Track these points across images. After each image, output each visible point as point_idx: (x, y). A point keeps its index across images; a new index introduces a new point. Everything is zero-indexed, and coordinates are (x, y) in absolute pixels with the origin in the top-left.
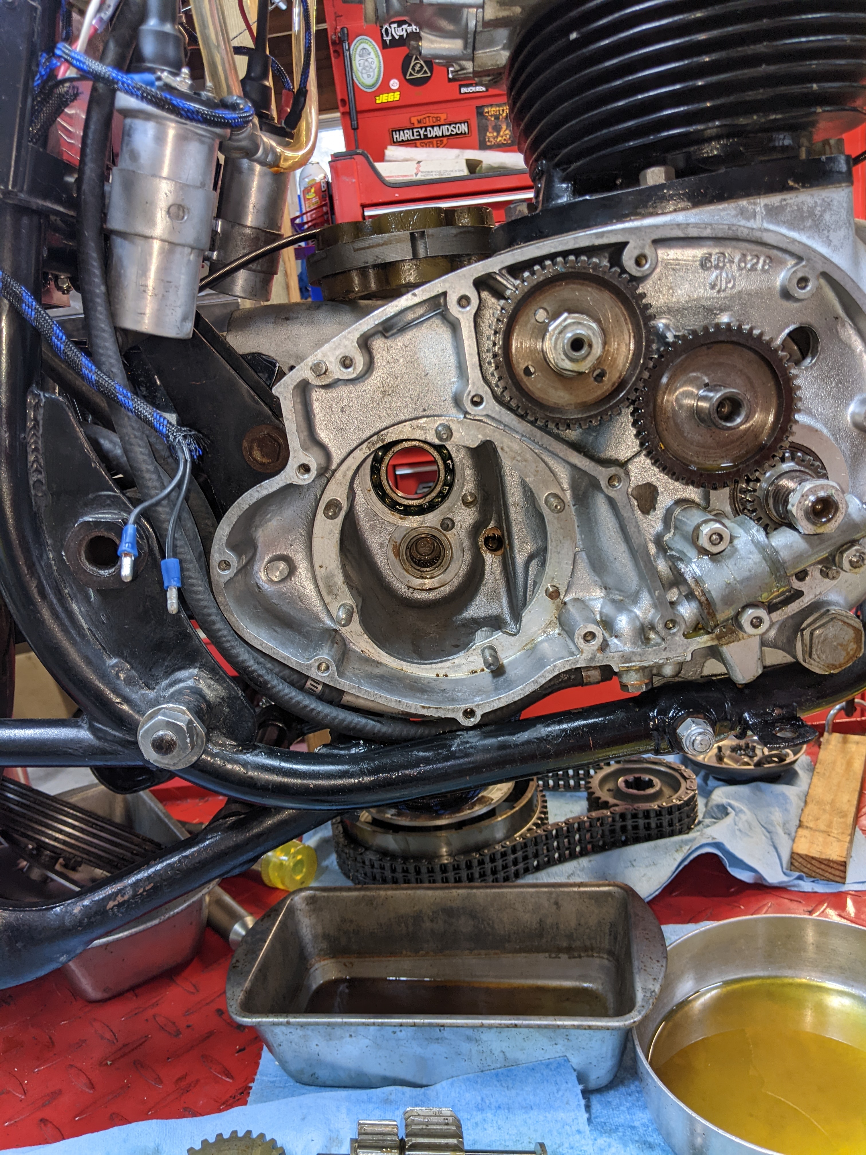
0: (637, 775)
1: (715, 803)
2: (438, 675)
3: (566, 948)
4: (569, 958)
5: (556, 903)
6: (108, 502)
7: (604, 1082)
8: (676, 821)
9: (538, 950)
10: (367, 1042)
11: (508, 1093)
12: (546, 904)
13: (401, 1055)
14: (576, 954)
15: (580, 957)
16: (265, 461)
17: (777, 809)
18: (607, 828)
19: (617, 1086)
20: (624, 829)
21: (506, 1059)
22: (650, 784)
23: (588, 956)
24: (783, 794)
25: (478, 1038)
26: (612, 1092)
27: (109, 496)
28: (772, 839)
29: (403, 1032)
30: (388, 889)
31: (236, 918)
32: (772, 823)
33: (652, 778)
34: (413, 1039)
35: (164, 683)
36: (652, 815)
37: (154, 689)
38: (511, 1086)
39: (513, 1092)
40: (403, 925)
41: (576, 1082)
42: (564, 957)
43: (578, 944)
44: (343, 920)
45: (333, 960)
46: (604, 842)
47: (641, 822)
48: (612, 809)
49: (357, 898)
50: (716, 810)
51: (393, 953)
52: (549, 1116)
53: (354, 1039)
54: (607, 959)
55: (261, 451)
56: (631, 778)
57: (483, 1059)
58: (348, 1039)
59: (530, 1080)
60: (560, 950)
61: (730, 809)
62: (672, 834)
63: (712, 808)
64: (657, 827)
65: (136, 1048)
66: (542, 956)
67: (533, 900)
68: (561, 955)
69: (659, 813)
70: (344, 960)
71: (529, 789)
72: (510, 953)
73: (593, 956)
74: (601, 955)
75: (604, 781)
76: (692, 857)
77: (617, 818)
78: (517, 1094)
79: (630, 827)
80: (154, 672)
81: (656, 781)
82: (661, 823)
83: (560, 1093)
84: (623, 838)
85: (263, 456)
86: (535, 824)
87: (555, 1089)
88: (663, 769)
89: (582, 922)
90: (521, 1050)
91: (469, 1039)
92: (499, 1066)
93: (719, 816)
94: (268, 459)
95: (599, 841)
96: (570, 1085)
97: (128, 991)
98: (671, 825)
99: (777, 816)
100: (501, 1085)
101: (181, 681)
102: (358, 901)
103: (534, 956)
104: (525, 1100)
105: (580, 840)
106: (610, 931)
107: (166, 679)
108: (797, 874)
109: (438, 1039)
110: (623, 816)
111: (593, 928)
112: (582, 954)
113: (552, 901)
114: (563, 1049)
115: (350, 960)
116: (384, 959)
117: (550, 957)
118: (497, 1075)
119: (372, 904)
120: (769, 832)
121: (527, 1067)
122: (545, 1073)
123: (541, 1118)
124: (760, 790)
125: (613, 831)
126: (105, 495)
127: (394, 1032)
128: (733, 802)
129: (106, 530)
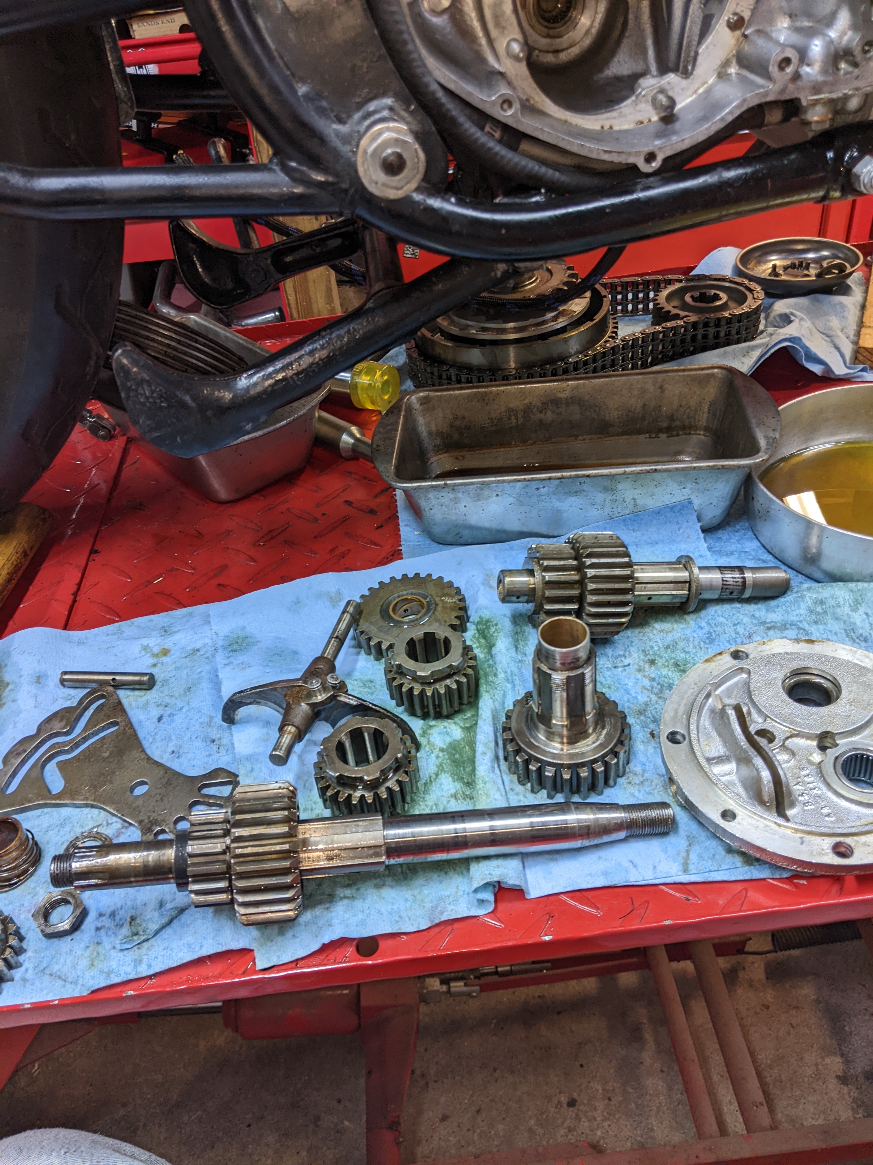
0: (703, 291)
1: (778, 312)
2: (602, 127)
3: (666, 428)
4: (668, 437)
5: (661, 387)
7: (716, 522)
8: (743, 329)
9: (640, 432)
10: (511, 500)
11: (634, 534)
12: (651, 389)
13: (540, 510)
14: (675, 433)
15: (678, 435)
17: (834, 317)
18: (678, 338)
19: (724, 526)
20: (694, 338)
21: (635, 505)
22: (717, 297)
23: (685, 434)
24: (841, 304)
25: (614, 488)
26: (721, 531)
28: (832, 341)
29: (546, 488)
30: (500, 385)
31: (342, 430)
32: (831, 329)
33: (718, 292)
34: (554, 494)
35: (357, 116)
36: (723, 323)
37: (346, 123)
38: (636, 528)
39: (639, 533)
40: (513, 418)
41: (696, 520)
42: (663, 436)
43: (677, 423)
44: (456, 418)
45: (446, 455)
46: (674, 352)
47: (711, 331)
48: (685, 319)
49: (469, 395)
50: (778, 319)
51: (502, 445)
52: (674, 548)
53: (500, 498)
54: (704, 435)
56: (697, 294)
57: (615, 507)
58: (495, 498)
59: (655, 522)
60: (660, 431)
61: (793, 318)
62: (738, 342)
63: (774, 318)
64: (726, 335)
65: (282, 532)
66: (642, 437)
67: (639, 386)
68: (660, 435)
69: (729, 321)
70: (457, 454)
71: (604, 304)
72: (612, 436)
73: (690, 434)
74: (698, 432)
75: (669, 298)
76: (772, 351)
77: (690, 327)
78: (643, 535)
79: (700, 337)
81: (722, 294)
82: (729, 331)
83: (682, 530)
84: (692, 349)
86: (610, 337)
87: (676, 527)
88: (727, 284)
89: (684, 403)
90: (651, 496)
91: (606, 489)
92: (627, 512)
93: (781, 325)
95: (669, 351)
96: (690, 524)
97: (253, 493)
98: (738, 333)
99: (835, 322)
100: (628, 529)
102: (470, 398)
103: (634, 438)
104: (650, 538)
105: (652, 351)
106: (709, 410)
107: (359, 112)
108: (861, 366)
109: (576, 492)
110: (695, 325)
111: (693, 408)
112: (681, 433)
113: (658, 385)
114: (689, 492)
115: (461, 453)
116: (494, 450)
117: (650, 437)
118: (624, 520)
119: (484, 400)
120: (828, 336)
121: (653, 511)
122: (668, 516)
123: (667, 549)
124: (818, 301)
125: (683, 341)
127: (538, 489)
128: (794, 311)
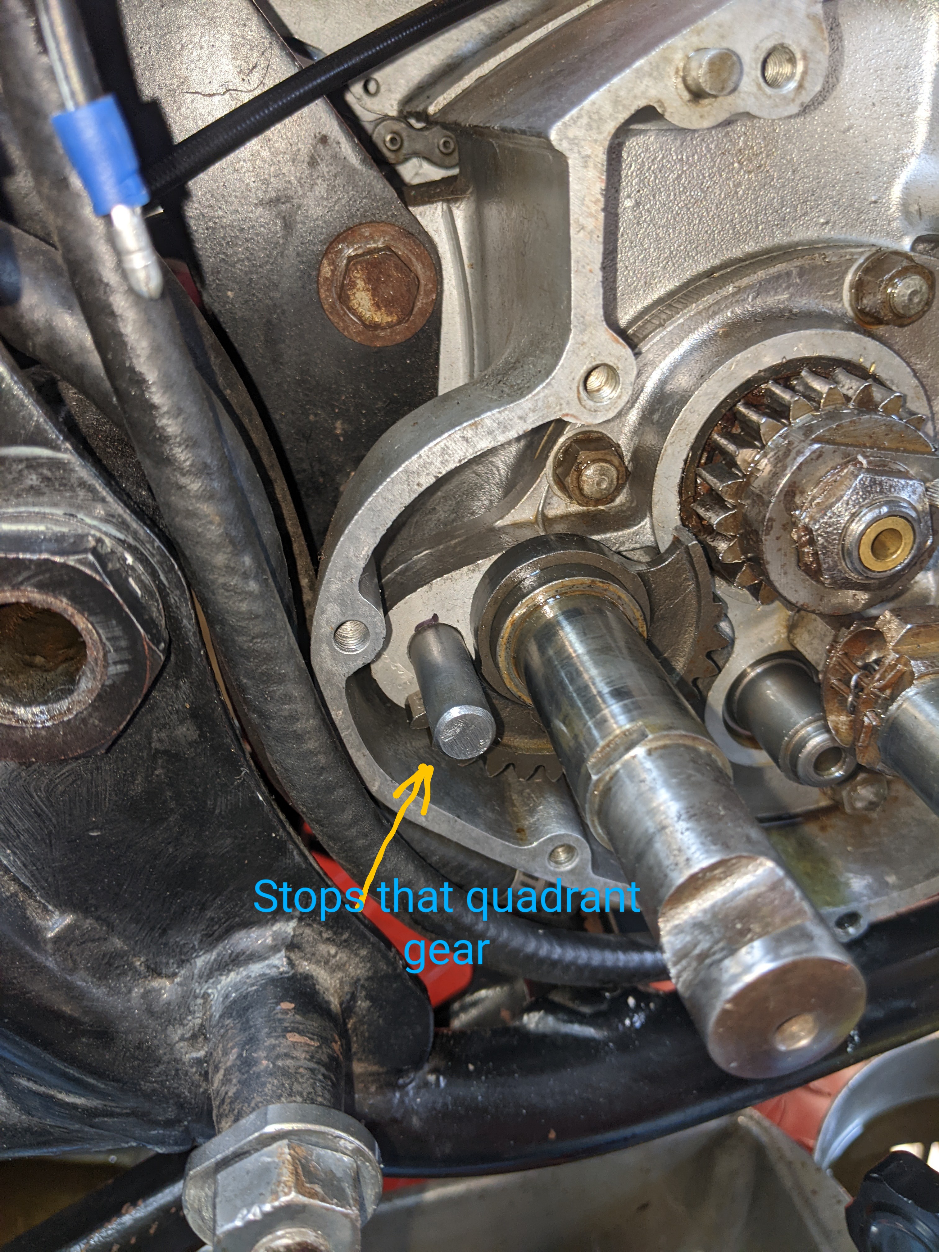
6: (33, 479)
16: (379, 317)
27: (32, 464)
35: (201, 961)
37: (175, 975)
55: (375, 292)
80: (176, 938)
85: (378, 306)
94: (390, 313)
101: (253, 957)
107: (207, 952)
126: (19, 460)
129: (41, 587)
